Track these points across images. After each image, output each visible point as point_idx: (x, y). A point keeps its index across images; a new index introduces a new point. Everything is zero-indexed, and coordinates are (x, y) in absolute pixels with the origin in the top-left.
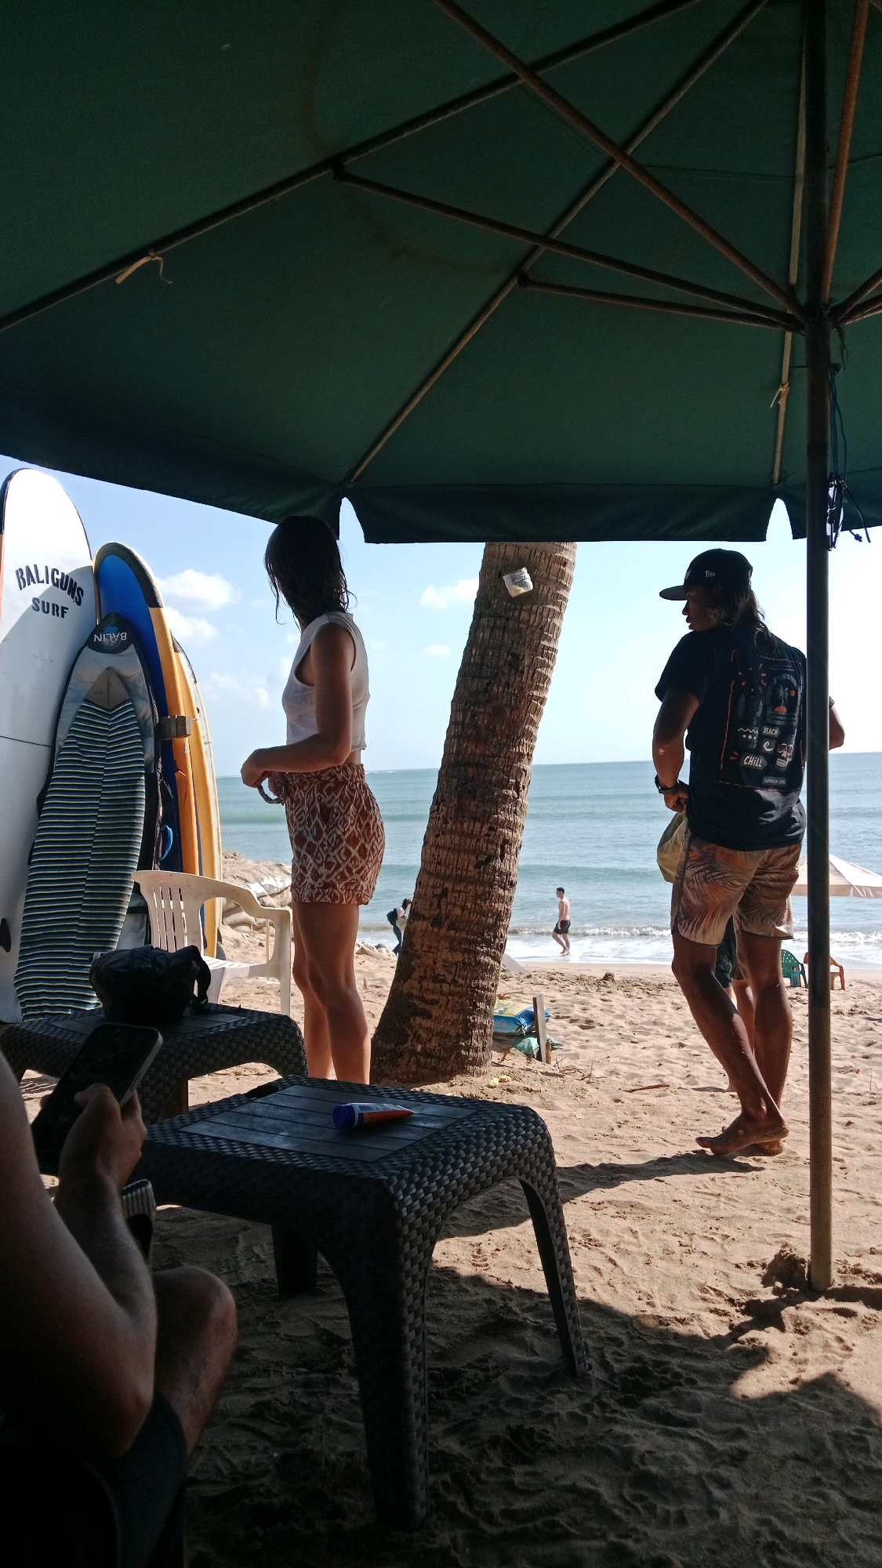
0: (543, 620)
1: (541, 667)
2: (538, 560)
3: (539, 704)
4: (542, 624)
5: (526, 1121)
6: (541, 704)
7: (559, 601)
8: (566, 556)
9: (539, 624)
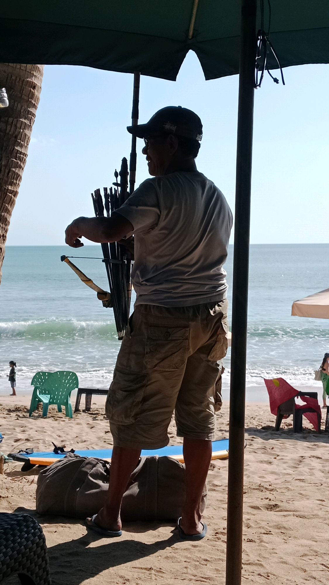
0: (17, 130)
1: (15, 168)
2: (14, 82)
3: (13, 197)
4: (16, 133)
6: (14, 196)
7: (30, 116)
8: (35, 81)
9: (14, 133)
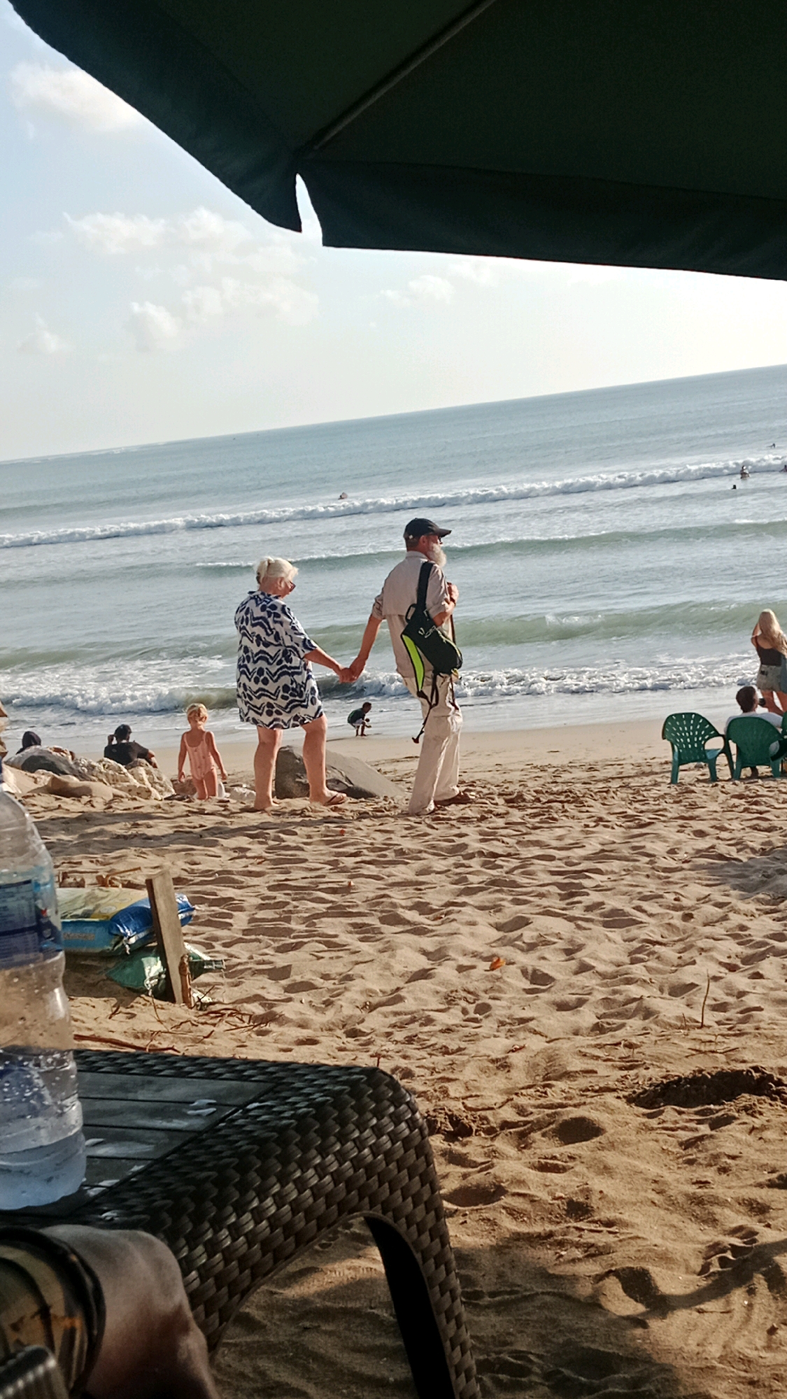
5: (377, 1098)
